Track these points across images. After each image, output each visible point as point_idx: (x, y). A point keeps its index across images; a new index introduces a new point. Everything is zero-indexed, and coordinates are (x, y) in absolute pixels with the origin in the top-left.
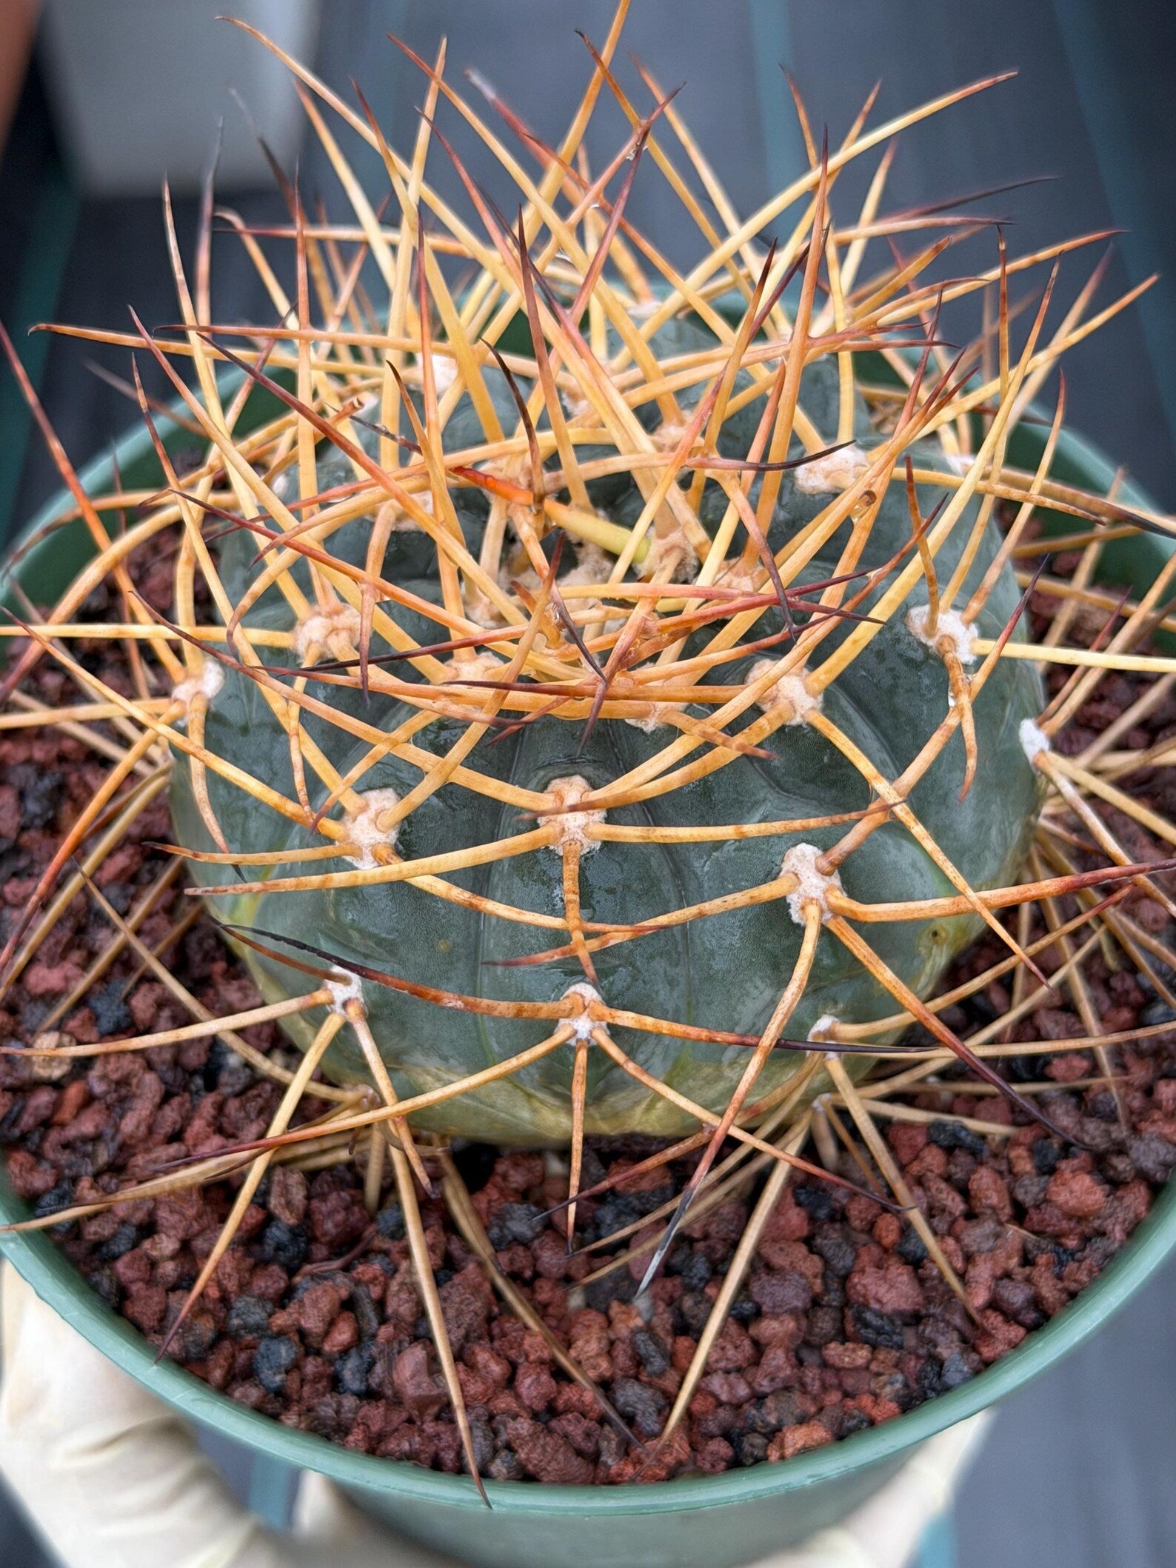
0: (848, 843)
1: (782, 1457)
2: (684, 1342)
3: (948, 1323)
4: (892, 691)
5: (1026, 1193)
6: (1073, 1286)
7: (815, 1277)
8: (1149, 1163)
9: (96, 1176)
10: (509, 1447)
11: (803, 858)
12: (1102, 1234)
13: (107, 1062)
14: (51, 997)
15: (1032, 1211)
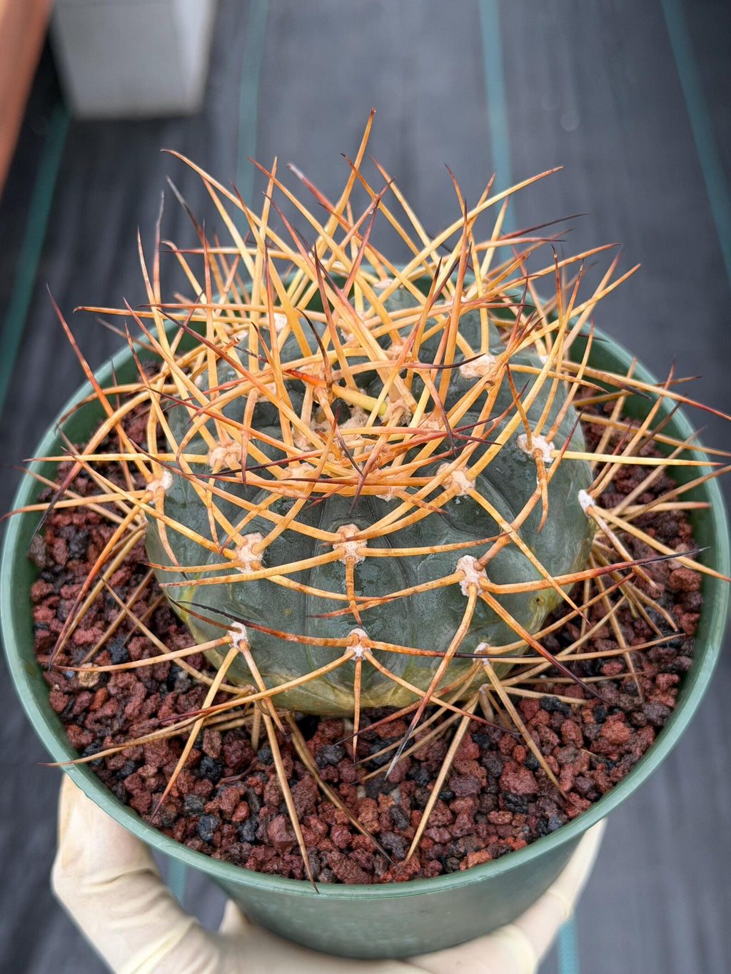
0: (489, 554)
1: (467, 868)
2: (416, 813)
3: (551, 800)
4: (511, 478)
5: (590, 733)
6: (615, 780)
7: (483, 778)
8: (654, 716)
9: (114, 736)
10: (328, 867)
11: (467, 563)
12: (629, 752)
13: (117, 678)
14: (87, 645)
15: (594, 742)
